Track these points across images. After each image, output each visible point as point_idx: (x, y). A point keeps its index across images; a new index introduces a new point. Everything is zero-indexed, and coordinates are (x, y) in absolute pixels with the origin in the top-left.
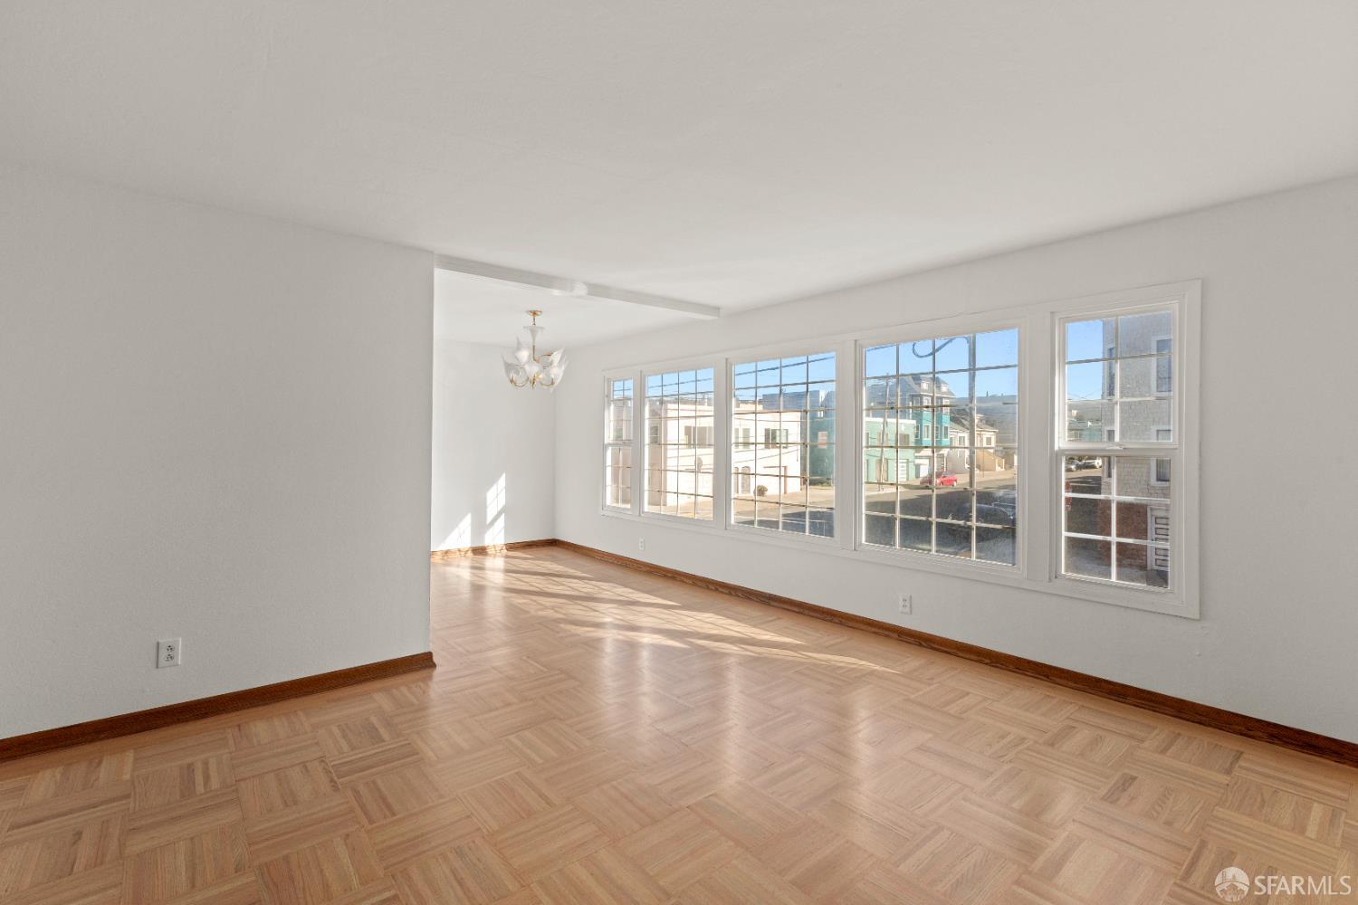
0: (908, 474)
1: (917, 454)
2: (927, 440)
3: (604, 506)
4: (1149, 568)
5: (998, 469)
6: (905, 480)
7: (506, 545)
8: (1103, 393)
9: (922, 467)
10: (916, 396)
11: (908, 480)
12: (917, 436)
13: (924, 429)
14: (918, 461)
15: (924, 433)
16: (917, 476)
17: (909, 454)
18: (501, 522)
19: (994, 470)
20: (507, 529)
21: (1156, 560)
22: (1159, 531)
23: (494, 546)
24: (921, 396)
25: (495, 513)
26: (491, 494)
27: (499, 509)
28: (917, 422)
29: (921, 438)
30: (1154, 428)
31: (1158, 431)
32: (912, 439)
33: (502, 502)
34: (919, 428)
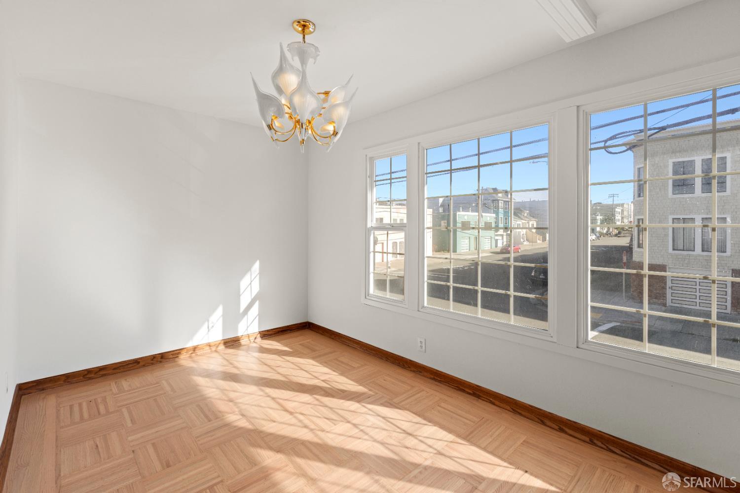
0: (491, 245)
1: (496, 234)
2: (501, 225)
3: (367, 294)
4: (668, 305)
5: (538, 241)
6: (490, 248)
7: (260, 332)
8: (634, 196)
9: (498, 241)
10: (495, 200)
11: (491, 248)
12: (496, 223)
13: (500, 219)
14: (497, 238)
15: (500, 222)
16: (496, 246)
17: (492, 233)
18: (255, 310)
19: (536, 242)
20: (261, 316)
21: (672, 299)
22: (673, 282)
23: (248, 336)
24: (498, 200)
25: (249, 300)
26: (244, 283)
27: (253, 296)
28: (496, 215)
29: (498, 224)
30: (670, 218)
31: (673, 219)
32: (493, 225)
33: (256, 288)
34: (497, 218)
